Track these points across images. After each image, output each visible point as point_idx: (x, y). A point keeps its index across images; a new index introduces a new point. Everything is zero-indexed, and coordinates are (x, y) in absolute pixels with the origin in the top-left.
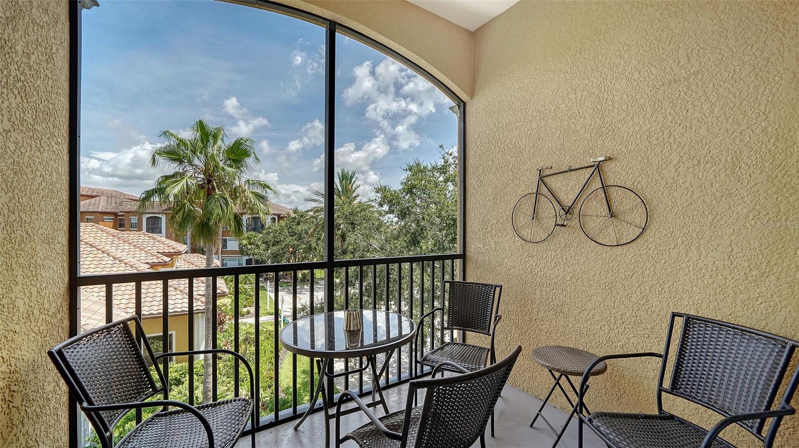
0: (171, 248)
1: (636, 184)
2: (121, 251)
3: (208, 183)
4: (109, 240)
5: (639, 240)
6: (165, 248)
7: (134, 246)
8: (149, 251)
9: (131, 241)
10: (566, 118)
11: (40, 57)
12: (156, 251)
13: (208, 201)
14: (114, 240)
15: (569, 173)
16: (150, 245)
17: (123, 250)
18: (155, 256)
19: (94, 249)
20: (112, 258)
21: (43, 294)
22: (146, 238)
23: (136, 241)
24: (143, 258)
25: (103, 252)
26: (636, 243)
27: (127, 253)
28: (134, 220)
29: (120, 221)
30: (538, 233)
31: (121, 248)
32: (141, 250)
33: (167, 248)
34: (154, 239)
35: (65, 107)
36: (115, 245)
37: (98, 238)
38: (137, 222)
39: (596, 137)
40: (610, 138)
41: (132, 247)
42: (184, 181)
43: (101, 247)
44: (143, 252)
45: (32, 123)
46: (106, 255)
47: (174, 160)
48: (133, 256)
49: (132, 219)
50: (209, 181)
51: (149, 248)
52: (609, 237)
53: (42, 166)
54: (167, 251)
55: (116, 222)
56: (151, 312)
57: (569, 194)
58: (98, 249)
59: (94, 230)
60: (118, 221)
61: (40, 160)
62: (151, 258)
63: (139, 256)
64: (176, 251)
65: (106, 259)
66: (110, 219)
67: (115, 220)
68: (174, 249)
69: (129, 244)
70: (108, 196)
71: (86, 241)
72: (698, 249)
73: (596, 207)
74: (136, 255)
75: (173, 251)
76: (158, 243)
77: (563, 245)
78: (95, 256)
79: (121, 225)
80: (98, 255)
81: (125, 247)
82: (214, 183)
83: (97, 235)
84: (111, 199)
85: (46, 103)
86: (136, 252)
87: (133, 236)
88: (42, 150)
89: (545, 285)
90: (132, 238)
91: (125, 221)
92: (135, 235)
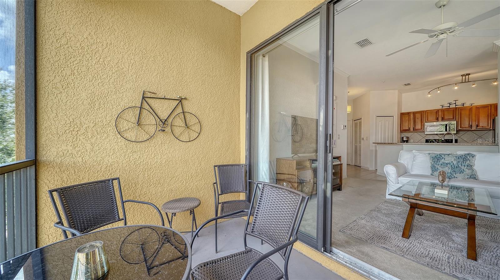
1: (196, 113)
5: (197, 139)
10: (162, 66)
15: (163, 100)
26: (196, 140)
30: (141, 135)
39: (179, 85)
40: (185, 88)
52: (185, 137)
57: (164, 113)
72: (215, 141)
73: (179, 122)
77: (160, 143)
89: (147, 170)
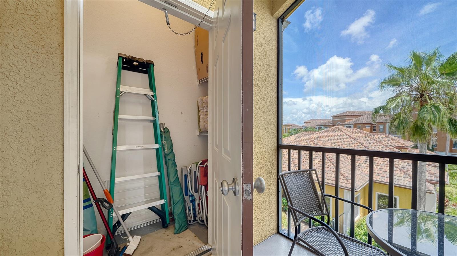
0: (400, 143)
2: (369, 143)
3: (421, 97)
4: (363, 137)
6: (396, 143)
7: (376, 141)
8: (385, 145)
9: (375, 138)
11: (261, 58)
12: (390, 145)
13: (421, 110)
14: (366, 137)
16: (386, 141)
17: (370, 143)
18: (388, 147)
19: (356, 141)
20: (363, 147)
21: (262, 148)
22: (384, 137)
23: (378, 138)
24: (381, 148)
25: (359, 143)
27: (372, 145)
28: (381, 127)
29: (374, 128)
31: (369, 142)
32: (380, 143)
33: (397, 143)
34: (389, 137)
35: (274, 74)
36: (366, 140)
37: (358, 136)
38: (383, 128)
41: (375, 141)
42: (399, 98)
43: (358, 140)
44: (381, 145)
45: (256, 84)
46: (361, 145)
47: (394, 85)
48: (375, 146)
49: (380, 126)
50: (422, 95)
51: (386, 143)
53: (261, 99)
54: (397, 145)
55: (372, 129)
56: (382, 180)
58: (357, 142)
59: (357, 132)
60: (373, 128)
61: (260, 97)
62: (386, 149)
63: (378, 147)
64: (404, 145)
65: (361, 147)
66: (369, 127)
67: (371, 127)
68: (402, 144)
69: (374, 139)
70: (368, 115)
71: (352, 137)
74: (377, 146)
75: (402, 146)
76: (391, 140)
78: (355, 144)
79: (374, 130)
80: (357, 144)
81: (371, 141)
82: (427, 96)
83: (358, 134)
84: (369, 116)
85: (264, 75)
86: (377, 144)
87: (376, 135)
88: (261, 93)
90: (375, 137)
91: (376, 128)
92: (378, 135)
